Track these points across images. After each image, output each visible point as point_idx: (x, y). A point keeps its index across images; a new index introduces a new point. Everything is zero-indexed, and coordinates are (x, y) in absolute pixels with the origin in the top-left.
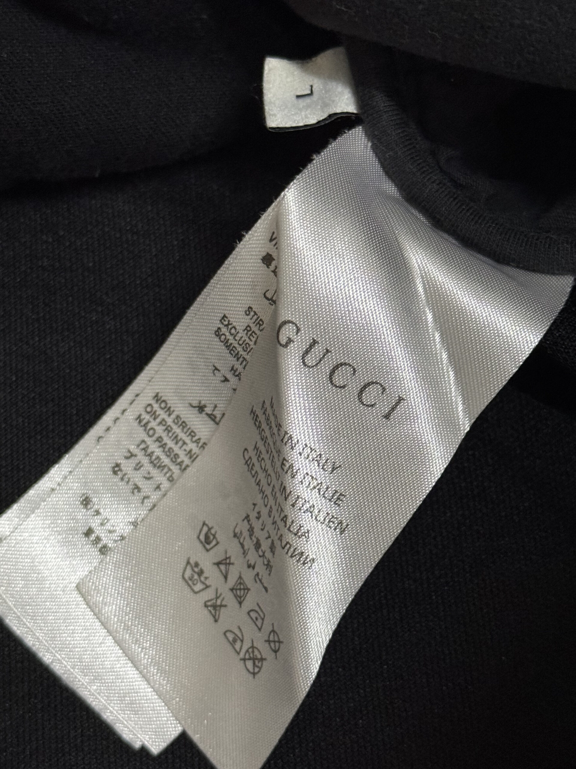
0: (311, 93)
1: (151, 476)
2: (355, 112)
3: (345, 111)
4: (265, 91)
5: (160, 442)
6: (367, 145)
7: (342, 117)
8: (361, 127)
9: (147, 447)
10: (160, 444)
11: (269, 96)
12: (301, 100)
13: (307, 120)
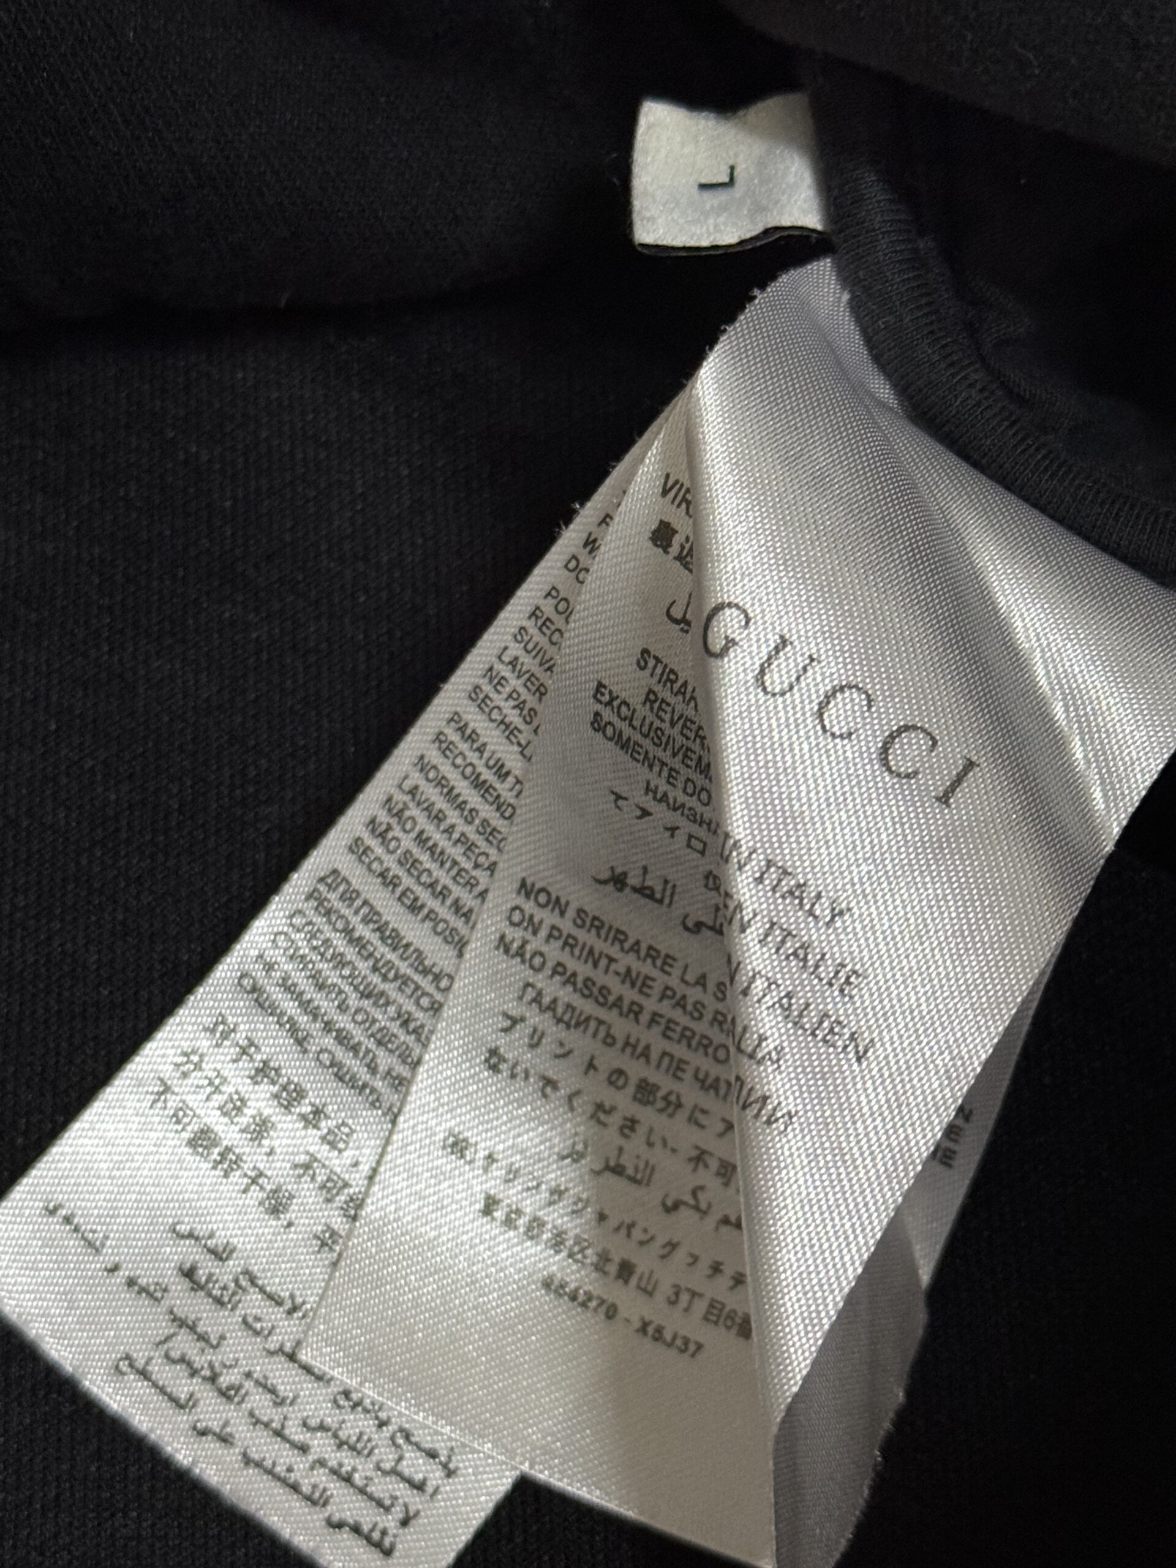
0: (731, 182)
1: (567, 1048)
2: (819, 227)
3: (800, 224)
4: (636, 169)
5: (561, 974)
6: (840, 298)
7: (789, 236)
8: (828, 260)
9: (540, 994)
10: (564, 978)
11: (644, 179)
12: (707, 195)
13: (718, 235)
